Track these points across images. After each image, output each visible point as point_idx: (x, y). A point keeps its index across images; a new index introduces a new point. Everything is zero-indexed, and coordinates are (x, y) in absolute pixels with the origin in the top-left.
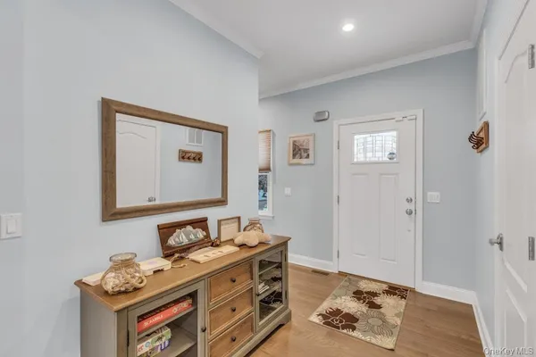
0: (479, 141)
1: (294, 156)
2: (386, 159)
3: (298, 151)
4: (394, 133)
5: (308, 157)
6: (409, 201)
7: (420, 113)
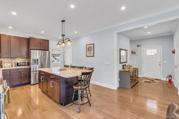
0: (173, 52)
1: (132, 54)
2: (154, 54)
3: (133, 53)
4: (156, 50)
5: (135, 54)
6: (160, 63)
7: (162, 46)
